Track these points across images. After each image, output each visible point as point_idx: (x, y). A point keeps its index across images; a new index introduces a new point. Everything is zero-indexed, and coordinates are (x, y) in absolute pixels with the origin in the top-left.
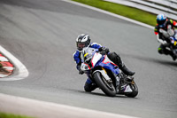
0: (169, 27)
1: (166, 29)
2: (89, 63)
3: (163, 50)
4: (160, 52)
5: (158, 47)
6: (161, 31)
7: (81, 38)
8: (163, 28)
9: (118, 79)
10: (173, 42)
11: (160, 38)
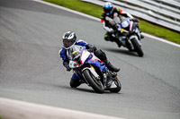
0: (116, 14)
1: (112, 17)
2: (78, 60)
3: (109, 37)
4: (106, 39)
5: (104, 35)
6: (107, 18)
7: (67, 35)
8: (109, 16)
9: (105, 76)
10: (119, 29)
11: (106, 25)
